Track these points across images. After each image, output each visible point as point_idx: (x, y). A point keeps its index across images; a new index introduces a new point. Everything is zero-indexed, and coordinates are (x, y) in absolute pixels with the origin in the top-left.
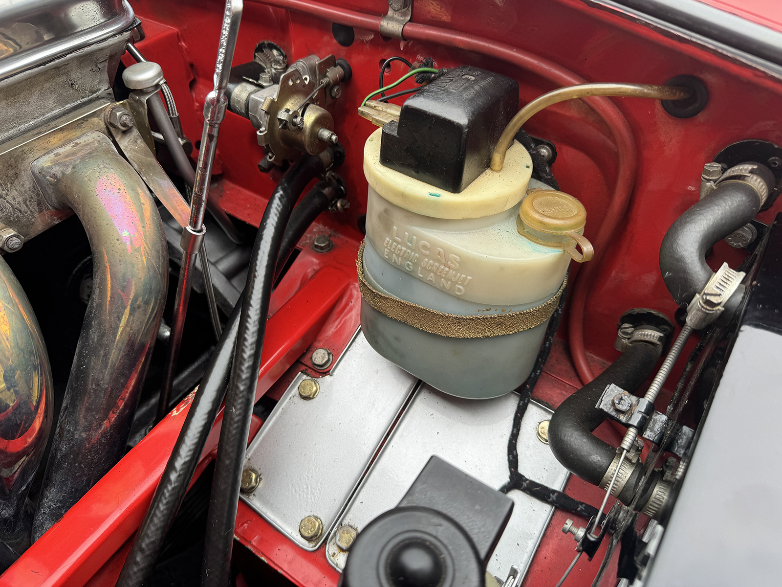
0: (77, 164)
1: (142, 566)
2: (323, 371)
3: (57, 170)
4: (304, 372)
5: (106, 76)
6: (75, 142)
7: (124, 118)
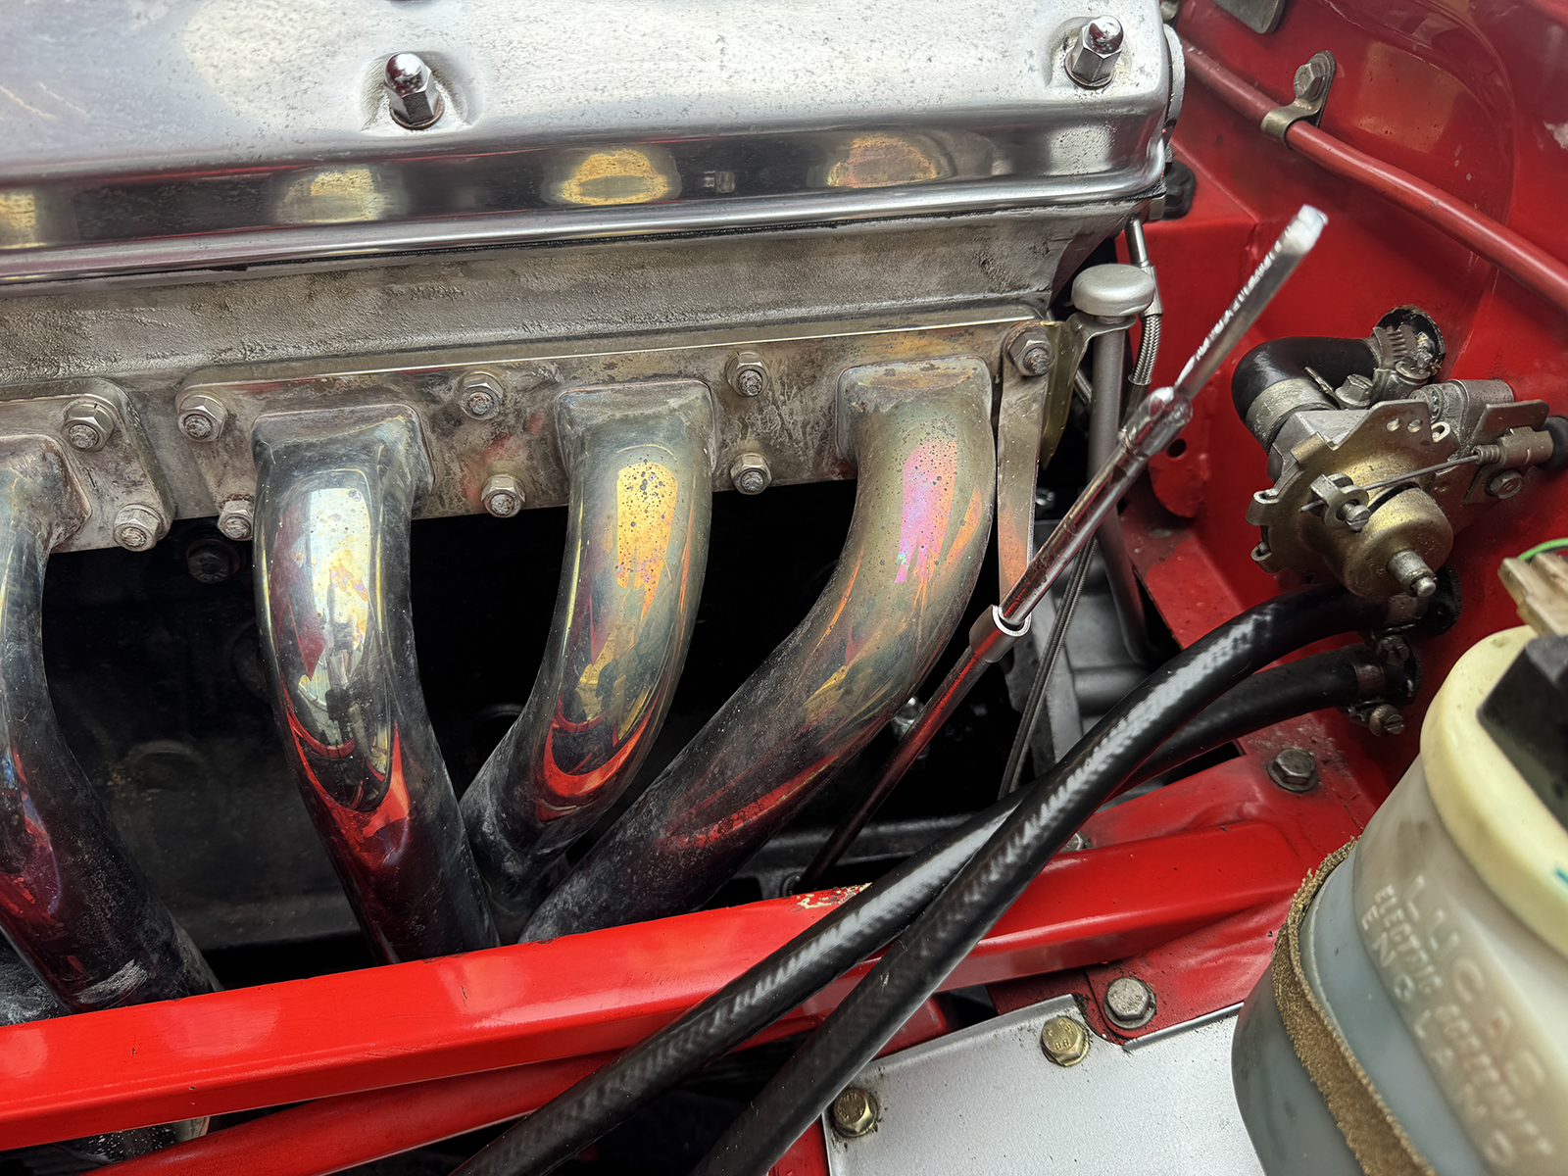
0: (904, 403)
1: (586, 1115)
2: (1118, 1030)
3: (872, 397)
4: (1079, 1001)
5: (1052, 267)
6: (932, 362)
7: (1034, 354)
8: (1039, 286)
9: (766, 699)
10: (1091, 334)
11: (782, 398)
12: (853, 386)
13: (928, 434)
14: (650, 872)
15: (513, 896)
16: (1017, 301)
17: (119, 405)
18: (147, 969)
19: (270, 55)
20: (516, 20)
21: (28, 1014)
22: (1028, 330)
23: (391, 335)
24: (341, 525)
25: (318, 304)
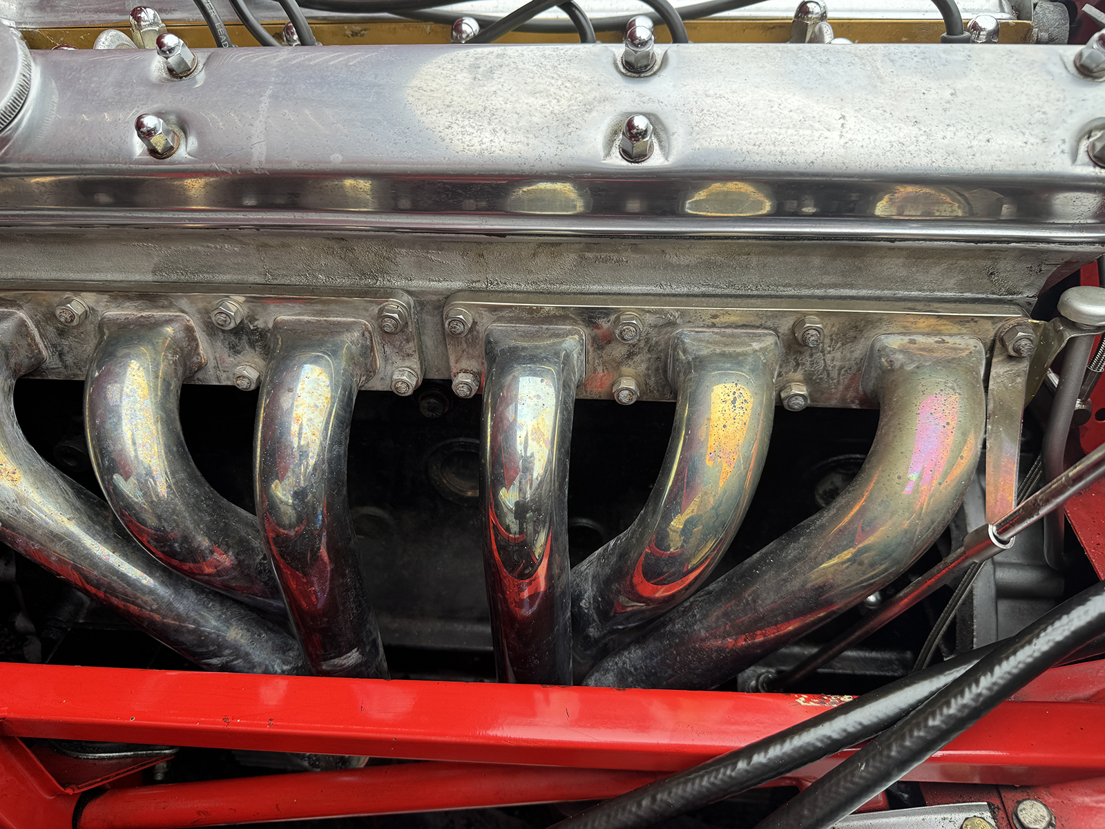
0: (924, 365)
3: (899, 358)
4: (991, 808)
7: (1023, 343)
8: (1029, 294)
9: (795, 556)
10: (1069, 335)
11: (829, 349)
12: (885, 348)
13: (942, 390)
14: (690, 657)
15: (585, 650)
16: (1011, 302)
17: (410, 308)
18: (363, 655)
19: (551, 109)
20: (707, 96)
21: (285, 668)
22: (1019, 324)
23: (577, 283)
24: (541, 402)
25: (537, 260)
